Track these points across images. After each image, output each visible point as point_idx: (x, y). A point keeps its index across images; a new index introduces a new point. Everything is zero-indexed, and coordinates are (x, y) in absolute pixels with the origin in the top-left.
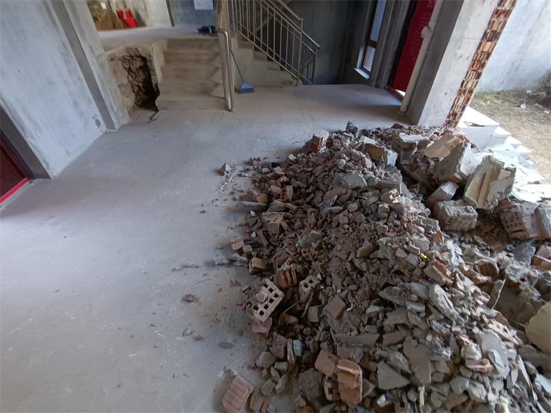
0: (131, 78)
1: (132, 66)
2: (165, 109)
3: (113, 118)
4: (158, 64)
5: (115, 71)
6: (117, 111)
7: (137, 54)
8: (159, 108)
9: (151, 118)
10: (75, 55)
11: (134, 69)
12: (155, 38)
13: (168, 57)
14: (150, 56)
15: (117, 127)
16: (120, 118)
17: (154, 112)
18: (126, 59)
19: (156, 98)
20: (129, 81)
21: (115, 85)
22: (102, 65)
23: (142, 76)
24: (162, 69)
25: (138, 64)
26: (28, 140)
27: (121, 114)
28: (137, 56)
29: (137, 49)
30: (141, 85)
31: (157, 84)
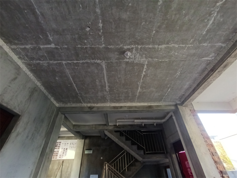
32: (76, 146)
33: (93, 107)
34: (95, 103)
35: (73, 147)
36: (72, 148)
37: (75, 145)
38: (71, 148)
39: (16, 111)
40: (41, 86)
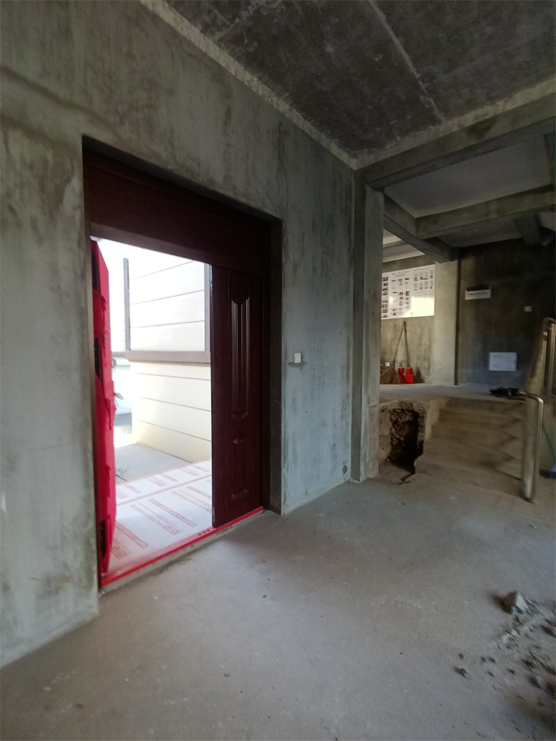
0: (393, 431)
1: (399, 420)
2: (424, 472)
3: (362, 468)
4: (430, 421)
5: (381, 422)
6: (369, 462)
7: (410, 408)
8: (417, 469)
9: (403, 479)
10: (353, 403)
11: (400, 421)
12: (434, 394)
13: (444, 415)
14: (424, 412)
15: (362, 478)
16: (369, 469)
17: (408, 473)
18: (396, 412)
19: (416, 458)
20: (391, 434)
21: (376, 435)
22: (372, 415)
23: (407, 430)
24: (433, 427)
25: (407, 418)
26: (284, 470)
27: (371, 466)
28: (409, 411)
29: (411, 404)
30: (402, 439)
31: (422, 442)
32: (432, 282)
33: (492, 121)
34: (499, 97)
35: (424, 286)
36: (421, 288)
37: (429, 280)
38: (418, 289)
39: (270, 210)
40: (290, 110)
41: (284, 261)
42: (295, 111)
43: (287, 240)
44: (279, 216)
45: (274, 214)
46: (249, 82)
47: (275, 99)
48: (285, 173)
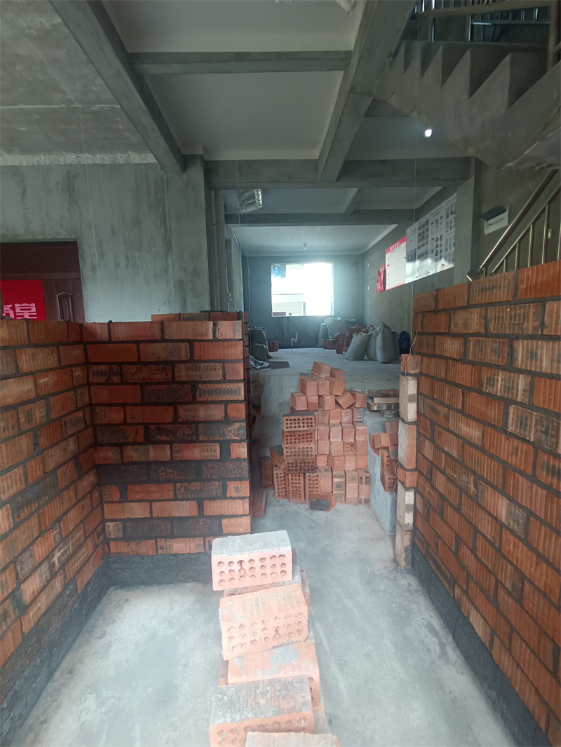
39: (64, 236)
40: (78, 157)
41: (81, 266)
42: (82, 155)
43: (83, 251)
44: (74, 237)
45: (69, 237)
46: (38, 162)
47: (61, 159)
48: (77, 205)
